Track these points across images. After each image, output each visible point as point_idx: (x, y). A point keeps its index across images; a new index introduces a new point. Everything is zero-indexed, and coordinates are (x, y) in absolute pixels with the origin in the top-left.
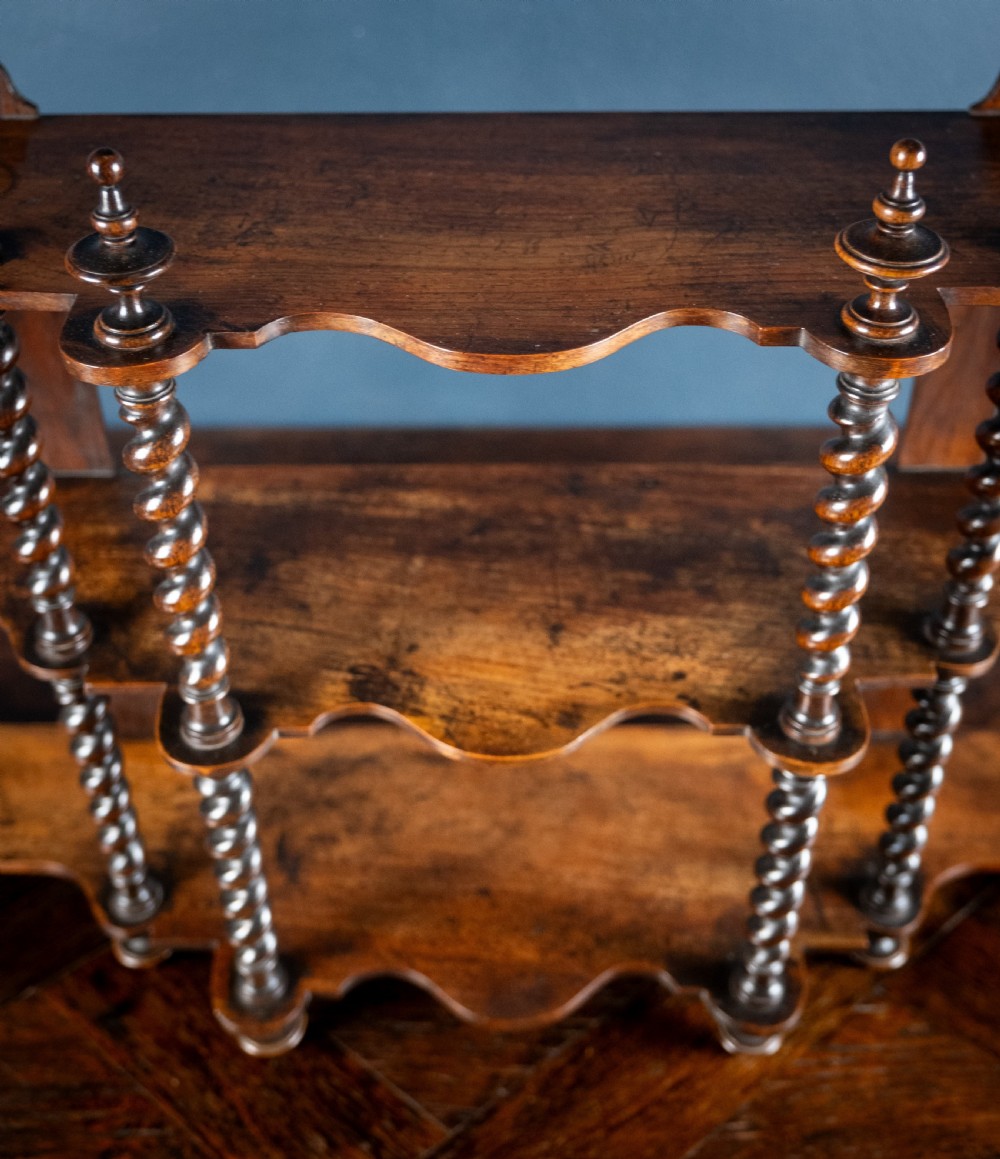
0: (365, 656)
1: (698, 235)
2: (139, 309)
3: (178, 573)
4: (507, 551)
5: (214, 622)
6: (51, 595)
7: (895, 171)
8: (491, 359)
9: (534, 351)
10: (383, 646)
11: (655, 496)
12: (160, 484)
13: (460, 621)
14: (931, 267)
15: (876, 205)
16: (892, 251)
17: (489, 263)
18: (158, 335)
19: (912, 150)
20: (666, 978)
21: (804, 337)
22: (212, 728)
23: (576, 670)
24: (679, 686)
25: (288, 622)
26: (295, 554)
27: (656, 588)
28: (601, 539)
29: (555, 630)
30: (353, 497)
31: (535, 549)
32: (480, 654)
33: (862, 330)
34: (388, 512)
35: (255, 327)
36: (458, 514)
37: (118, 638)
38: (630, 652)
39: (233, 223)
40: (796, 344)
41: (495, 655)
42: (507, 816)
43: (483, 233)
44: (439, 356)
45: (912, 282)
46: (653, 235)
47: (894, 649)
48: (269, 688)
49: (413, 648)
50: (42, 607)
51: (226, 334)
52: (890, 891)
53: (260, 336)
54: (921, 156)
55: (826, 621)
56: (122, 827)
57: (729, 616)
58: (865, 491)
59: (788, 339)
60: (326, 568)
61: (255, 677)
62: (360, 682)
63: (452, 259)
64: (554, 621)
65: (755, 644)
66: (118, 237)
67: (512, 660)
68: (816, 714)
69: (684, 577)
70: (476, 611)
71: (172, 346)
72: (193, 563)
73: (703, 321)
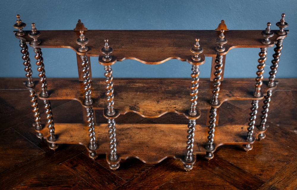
0: (131, 105)
1: (176, 48)
2: (108, 57)
3: (109, 90)
4: (151, 92)
5: (113, 97)
6: (88, 96)
7: (196, 42)
8: (150, 63)
9: (155, 62)
10: (134, 103)
11: (173, 84)
12: (108, 78)
13: (145, 101)
14: (201, 52)
15: (194, 45)
16: (196, 51)
17: (150, 51)
18: (110, 60)
19: (198, 39)
20: (175, 157)
21: (187, 60)
22: (111, 113)
23: (161, 106)
24: (175, 109)
25: (120, 101)
26: (120, 92)
27: (173, 97)
28: (165, 90)
29: (158, 102)
30: (128, 84)
31: (155, 91)
32: (147, 105)
33: (194, 60)
34: (134, 86)
35: (122, 59)
36: (144, 86)
37: (96, 102)
38: (168, 104)
39: (117, 46)
40: (186, 61)
41: (149, 105)
42: (151, 136)
43: (149, 47)
44: (143, 62)
45: (199, 54)
46: (170, 48)
47: (206, 104)
48: (118, 108)
49: (138, 104)
50: (87, 97)
51: (118, 60)
52: (210, 145)
53: (122, 60)
54: (199, 40)
55: (193, 97)
56: (93, 134)
57: (183, 100)
58: (196, 79)
59: (185, 61)
60: (125, 94)
61: (117, 107)
62: (131, 108)
63: (145, 51)
64: (158, 101)
65: (186, 104)
66: (107, 48)
67: (152, 105)
68: (193, 111)
69: (177, 95)
70: (147, 99)
71: (112, 61)
72: (111, 89)
73: (175, 58)
